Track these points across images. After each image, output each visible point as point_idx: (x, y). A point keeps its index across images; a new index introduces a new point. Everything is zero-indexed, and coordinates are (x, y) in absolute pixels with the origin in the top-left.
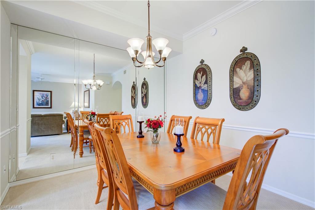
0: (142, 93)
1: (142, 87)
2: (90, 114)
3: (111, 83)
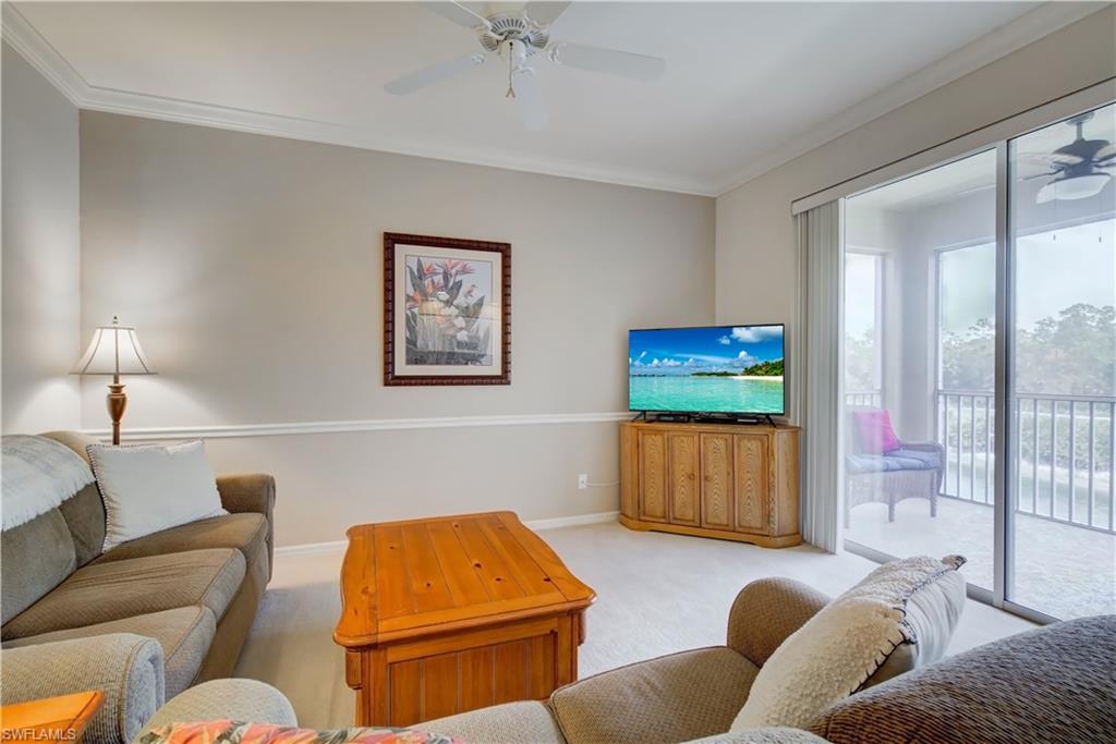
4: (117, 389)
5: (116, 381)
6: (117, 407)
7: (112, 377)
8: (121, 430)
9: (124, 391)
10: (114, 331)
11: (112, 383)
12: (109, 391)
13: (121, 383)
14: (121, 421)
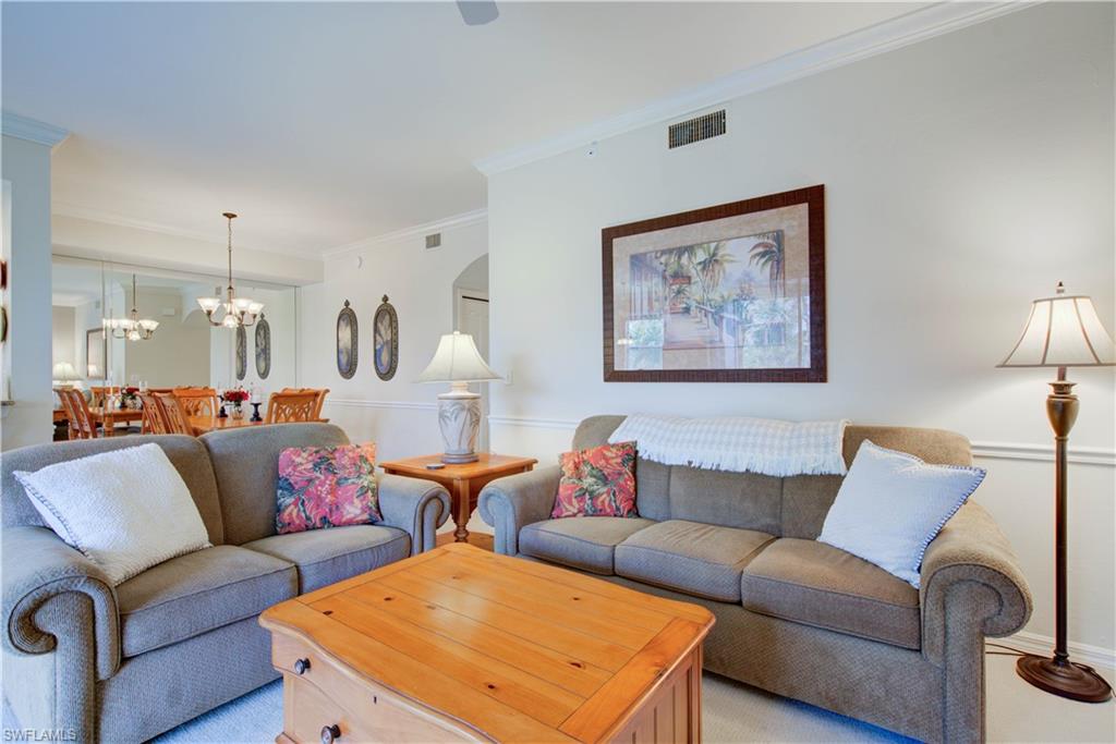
0: (257, 345)
1: (257, 333)
2: (124, 391)
3: (179, 312)
4: (1062, 389)
5: (1062, 376)
6: (1062, 413)
7: (1055, 371)
8: (1069, 447)
9: (1074, 391)
10: (1049, 302)
11: (1055, 380)
12: (1051, 391)
13: (1069, 380)
14: (1069, 436)
